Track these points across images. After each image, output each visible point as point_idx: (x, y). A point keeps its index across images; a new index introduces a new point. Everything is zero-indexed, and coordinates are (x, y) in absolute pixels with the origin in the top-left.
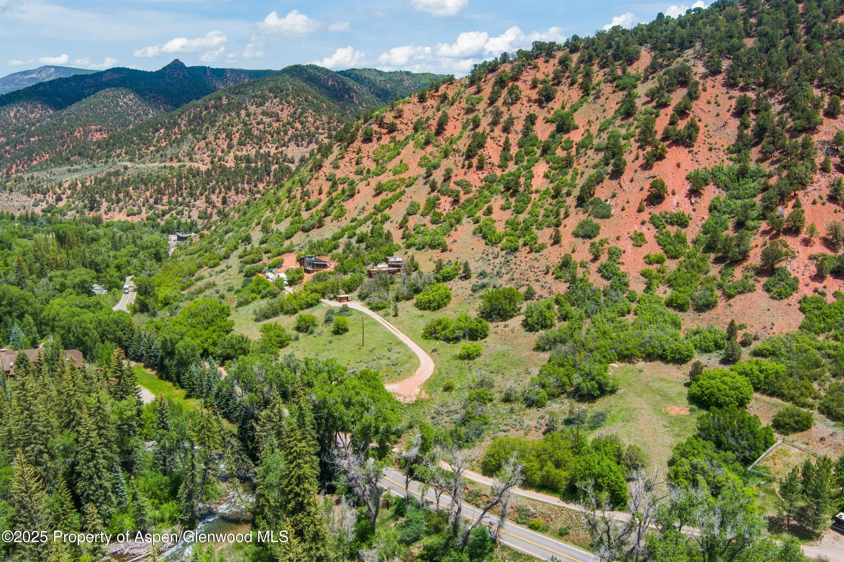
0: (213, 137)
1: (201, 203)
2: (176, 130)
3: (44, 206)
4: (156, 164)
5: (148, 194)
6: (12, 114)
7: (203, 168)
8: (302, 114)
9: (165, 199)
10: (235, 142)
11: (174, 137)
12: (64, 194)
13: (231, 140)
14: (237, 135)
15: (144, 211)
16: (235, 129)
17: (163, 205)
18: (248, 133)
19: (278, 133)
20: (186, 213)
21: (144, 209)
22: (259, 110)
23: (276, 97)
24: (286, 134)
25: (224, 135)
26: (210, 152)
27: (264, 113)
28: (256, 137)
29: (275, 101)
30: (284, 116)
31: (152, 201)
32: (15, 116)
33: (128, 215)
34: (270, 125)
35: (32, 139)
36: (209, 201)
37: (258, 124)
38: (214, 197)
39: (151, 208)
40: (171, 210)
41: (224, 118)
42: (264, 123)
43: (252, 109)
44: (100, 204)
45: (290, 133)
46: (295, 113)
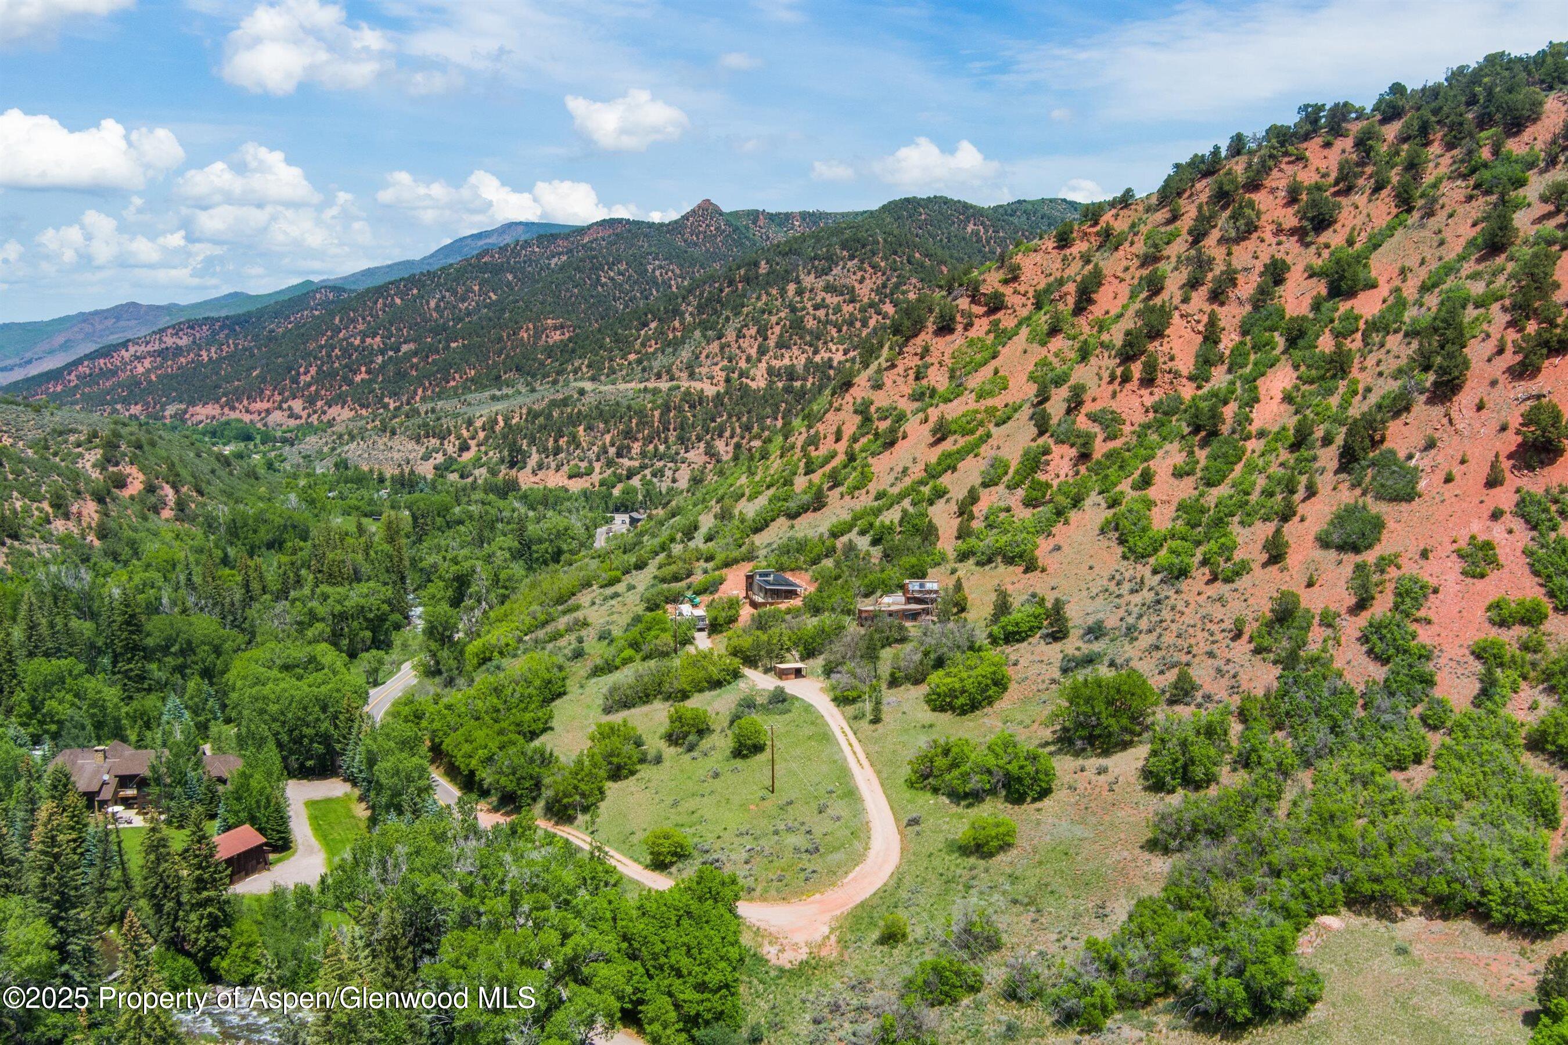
0: (734, 334)
1: (696, 456)
2: (677, 323)
3: (439, 458)
4: (633, 385)
5: (608, 438)
6: (432, 304)
7: (710, 391)
8: (897, 286)
9: (636, 448)
10: (772, 343)
11: (671, 336)
12: (473, 438)
13: (766, 339)
14: (777, 330)
15: (597, 470)
16: (774, 319)
17: (631, 459)
18: (797, 325)
19: (851, 324)
20: (668, 473)
21: (597, 466)
22: (821, 284)
23: (852, 258)
24: (865, 324)
25: (753, 331)
26: (725, 362)
27: (829, 288)
28: (811, 333)
29: (850, 264)
30: (865, 292)
31: (612, 451)
32: (438, 306)
33: (570, 477)
34: (838, 310)
35: (453, 345)
36: (711, 453)
37: (816, 308)
38: (720, 445)
39: (610, 463)
40: (643, 467)
41: (758, 298)
42: (827, 307)
43: (808, 280)
44: (526, 455)
45: (872, 323)
46: (884, 286)
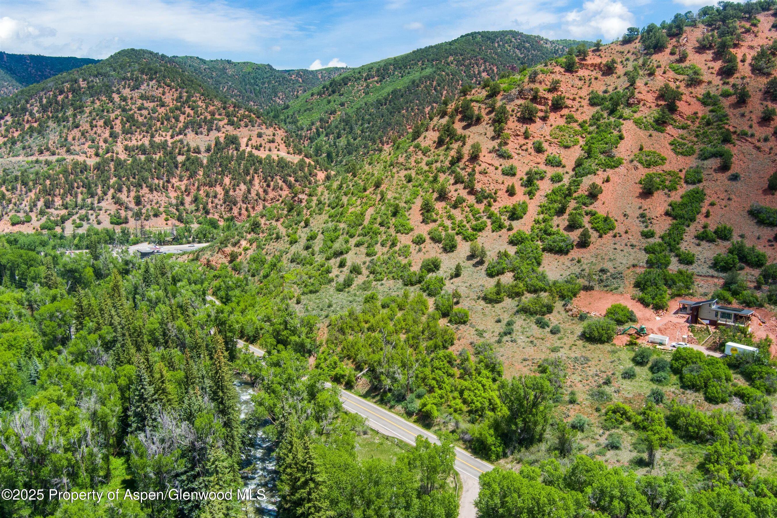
0: (88, 125)
1: (108, 204)
2: (27, 117)
4: (20, 158)
5: (32, 195)
7: (92, 162)
8: (189, 97)
9: (58, 202)
10: (118, 129)
11: (27, 126)
13: (112, 128)
14: (118, 122)
15: (34, 218)
16: (113, 115)
17: (57, 209)
18: (131, 119)
19: (168, 120)
20: (92, 218)
21: (33, 215)
22: (136, 94)
23: (151, 79)
24: (177, 120)
25: (101, 123)
26: (90, 143)
27: (142, 97)
28: (144, 125)
29: (151, 83)
30: (168, 99)
31: (40, 204)
33: (13, 224)
34: (154, 111)
36: (118, 202)
37: (140, 109)
38: (123, 196)
39: (42, 213)
40: (70, 215)
41: (93, 102)
42: (146, 109)
43: (126, 92)
45: (182, 118)
46: (181, 97)
